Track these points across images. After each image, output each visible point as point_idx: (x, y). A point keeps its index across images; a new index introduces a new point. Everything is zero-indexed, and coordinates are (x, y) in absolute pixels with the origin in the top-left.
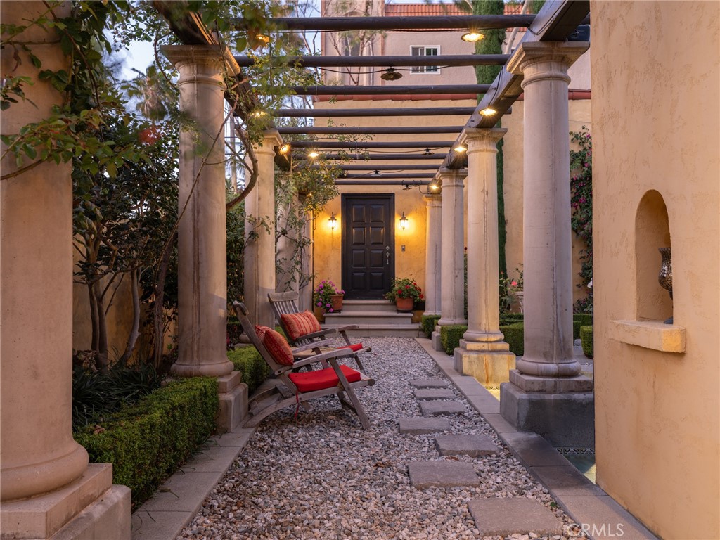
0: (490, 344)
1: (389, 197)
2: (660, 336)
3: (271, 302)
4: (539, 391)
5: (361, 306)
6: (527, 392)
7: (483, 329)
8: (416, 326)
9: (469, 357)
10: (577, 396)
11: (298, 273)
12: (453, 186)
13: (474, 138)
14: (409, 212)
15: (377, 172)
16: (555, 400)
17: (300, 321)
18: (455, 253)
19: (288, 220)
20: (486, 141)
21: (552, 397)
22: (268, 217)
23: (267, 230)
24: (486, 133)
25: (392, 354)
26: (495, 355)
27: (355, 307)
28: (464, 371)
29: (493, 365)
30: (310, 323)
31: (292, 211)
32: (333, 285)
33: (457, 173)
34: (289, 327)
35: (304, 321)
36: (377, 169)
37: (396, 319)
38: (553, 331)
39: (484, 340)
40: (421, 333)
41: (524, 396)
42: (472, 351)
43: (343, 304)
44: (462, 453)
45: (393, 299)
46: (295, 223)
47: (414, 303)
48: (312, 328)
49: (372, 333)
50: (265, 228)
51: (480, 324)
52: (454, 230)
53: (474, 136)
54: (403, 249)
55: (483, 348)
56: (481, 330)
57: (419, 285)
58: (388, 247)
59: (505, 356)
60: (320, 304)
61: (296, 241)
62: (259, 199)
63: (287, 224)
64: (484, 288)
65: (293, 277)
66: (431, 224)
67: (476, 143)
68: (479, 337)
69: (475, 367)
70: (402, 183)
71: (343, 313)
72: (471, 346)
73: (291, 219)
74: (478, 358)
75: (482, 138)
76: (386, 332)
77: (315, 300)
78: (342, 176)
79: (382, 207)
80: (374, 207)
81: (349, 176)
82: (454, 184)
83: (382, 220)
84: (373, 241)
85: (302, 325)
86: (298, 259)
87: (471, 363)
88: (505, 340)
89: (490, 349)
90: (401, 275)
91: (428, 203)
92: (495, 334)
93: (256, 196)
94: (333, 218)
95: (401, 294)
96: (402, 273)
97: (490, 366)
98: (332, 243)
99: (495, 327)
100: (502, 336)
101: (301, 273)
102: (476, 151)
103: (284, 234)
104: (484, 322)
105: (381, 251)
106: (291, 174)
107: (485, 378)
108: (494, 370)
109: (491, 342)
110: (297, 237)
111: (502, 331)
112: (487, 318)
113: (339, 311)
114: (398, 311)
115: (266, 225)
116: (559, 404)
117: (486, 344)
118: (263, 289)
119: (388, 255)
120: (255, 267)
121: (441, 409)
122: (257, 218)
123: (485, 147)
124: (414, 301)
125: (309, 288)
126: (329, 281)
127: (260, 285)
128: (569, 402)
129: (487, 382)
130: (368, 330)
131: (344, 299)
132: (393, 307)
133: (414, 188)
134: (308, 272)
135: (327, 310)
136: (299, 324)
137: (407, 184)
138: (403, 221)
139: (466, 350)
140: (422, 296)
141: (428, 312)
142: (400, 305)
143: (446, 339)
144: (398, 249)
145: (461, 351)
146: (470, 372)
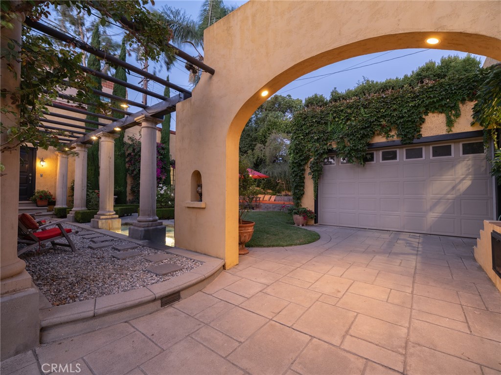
1: (33, 150)
2: (201, 204)
4: (147, 227)
6: (143, 227)
7: (108, 210)
8: (50, 213)
9: (102, 221)
10: (159, 227)
12: (82, 149)
13: (106, 136)
14: (46, 158)
16: (153, 229)
18: (82, 180)
20: (111, 138)
21: (151, 228)
24: (111, 135)
26: (113, 220)
28: (99, 227)
37: (37, 210)
39: (108, 214)
40: (54, 216)
41: (143, 229)
42: (103, 219)
44: (128, 249)
45: (35, 200)
51: (106, 209)
54: (41, 176)
55: (108, 218)
56: (106, 211)
57: (52, 193)
58: (30, 175)
59: (117, 220)
66: (61, 165)
69: (104, 225)
72: (102, 217)
74: (105, 221)
75: (109, 137)
79: (27, 154)
83: (27, 160)
87: (102, 223)
88: (116, 214)
89: (110, 218)
90: (39, 188)
91: (59, 155)
92: (112, 212)
95: (41, 198)
97: (111, 224)
99: (112, 209)
100: (115, 213)
104: (108, 207)
105: (26, 176)
108: (112, 225)
109: (111, 215)
111: (114, 211)
112: (109, 206)
114: (38, 206)
116: (153, 230)
117: (108, 216)
119: (31, 178)
121: (103, 240)
123: (110, 140)
124: (48, 201)
128: (156, 229)
132: (35, 205)
138: (42, 162)
139: (100, 219)
140: (54, 199)
141: (58, 206)
142: (39, 203)
143: (80, 216)
144: (38, 176)
145: (97, 220)
146: (102, 227)
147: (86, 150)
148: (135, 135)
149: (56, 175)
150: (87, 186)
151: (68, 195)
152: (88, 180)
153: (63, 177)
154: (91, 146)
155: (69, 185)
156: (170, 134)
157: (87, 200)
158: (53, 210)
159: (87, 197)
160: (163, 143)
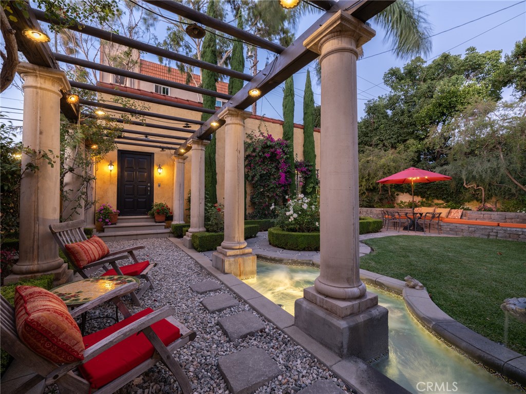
0: (241, 250)
1: (151, 155)
3: (54, 233)
5: (131, 220)
7: (236, 241)
8: (168, 230)
9: (229, 261)
10: (374, 313)
11: (84, 201)
12: (199, 149)
14: (163, 164)
15: (146, 137)
17: (87, 247)
18: (200, 190)
19: (75, 160)
20: (239, 118)
21: (362, 318)
22: (51, 151)
23: (49, 163)
25: (160, 255)
26: (245, 257)
27: (127, 220)
28: (226, 271)
29: (244, 264)
30: (99, 249)
31: (79, 154)
32: (111, 207)
33: (202, 142)
34: (75, 257)
35: (92, 247)
36: (147, 135)
37: (155, 227)
38: (353, 260)
39: (237, 247)
40: (171, 234)
42: (230, 256)
43: (118, 219)
45: (153, 215)
46: (82, 163)
47: (166, 217)
48: (101, 253)
49: (139, 236)
50: (48, 161)
51: (234, 238)
52: (200, 175)
53: (233, 113)
54: (159, 186)
55: (237, 253)
56: (235, 241)
57: (169, 207)
58: (149, 184)
60: (101, 220)
61: (82, 177)
62: (41, 133)
63: (74, 163)
64: (237, 213)
65: (80, 204)
67: (233, 118)
68: (235, 246)
69: (233, 267)
70: (160, 147)
71: (118, 225)
72: (230, 252)
73: (78, 160)
74: (235, 261)
76: (149, 235)
77: (96, 217)
78: (120, 137)
79: (145, 160)
80: (140, 160)
81: (125, 138)
82: (200, 148)
83: (145, 167)
84: (139, 180)
85: (90, 252)
86: (85, 190)
87: (230, 265)
89: (241, 253)
90: (157, 200)
91: (176, 160)
92: (242, 243)
93: (36, 130)
94: (111, 164)
95: (158, 212)
96: (158, 199)
97: (242, 265)
98: (110, 180)
99: (242, 238)
100: (246, 243)
101: (86, 201)
102: (233, 124)
103: (71, 171)
104: (237, 236)
105: (132, 186)
106: (78, 125)
107: (239, 273)
108: (244, 267)
109: (241, 249)
110: (83, 174)
112: (239, 233)
113: (115, 224)
114: (156, 222)
115: (49, 159)
117: (239, 250)
118: (44, 220)
119: (149, 188)
120: (33, 198)
122: (38, 152)
124: (166, 215)
125: (92, 210)
126: (108, 204)
127: (40, 216)
129: (240, 276)
130: (137, 235)
131: (119, 216)
132: (153, 220)
133: (167, 151)
134: (91, 198)
135: (107, 224)
136: (86, 252)
137: (163, 148)
138: (159, 169)
139: (225, 255)
140: (171, 213)
141: (175, 222)
142: (157, 218)
143: (198, 242)
144: (156, 185)
145: (221, 256)
146: (229, 271)
147: (204, 149)
148: (254, 131)
149: (173, 184)
150: (206, 198)
151: (185, 209)
152: (206, 190)
153: (180, 187)
154: (209, 142)
155: (186, 197)
156: (294, 128)
157: (205, 216)
158: (170, 227)
159: (205, 214)
160: (286, 140)
